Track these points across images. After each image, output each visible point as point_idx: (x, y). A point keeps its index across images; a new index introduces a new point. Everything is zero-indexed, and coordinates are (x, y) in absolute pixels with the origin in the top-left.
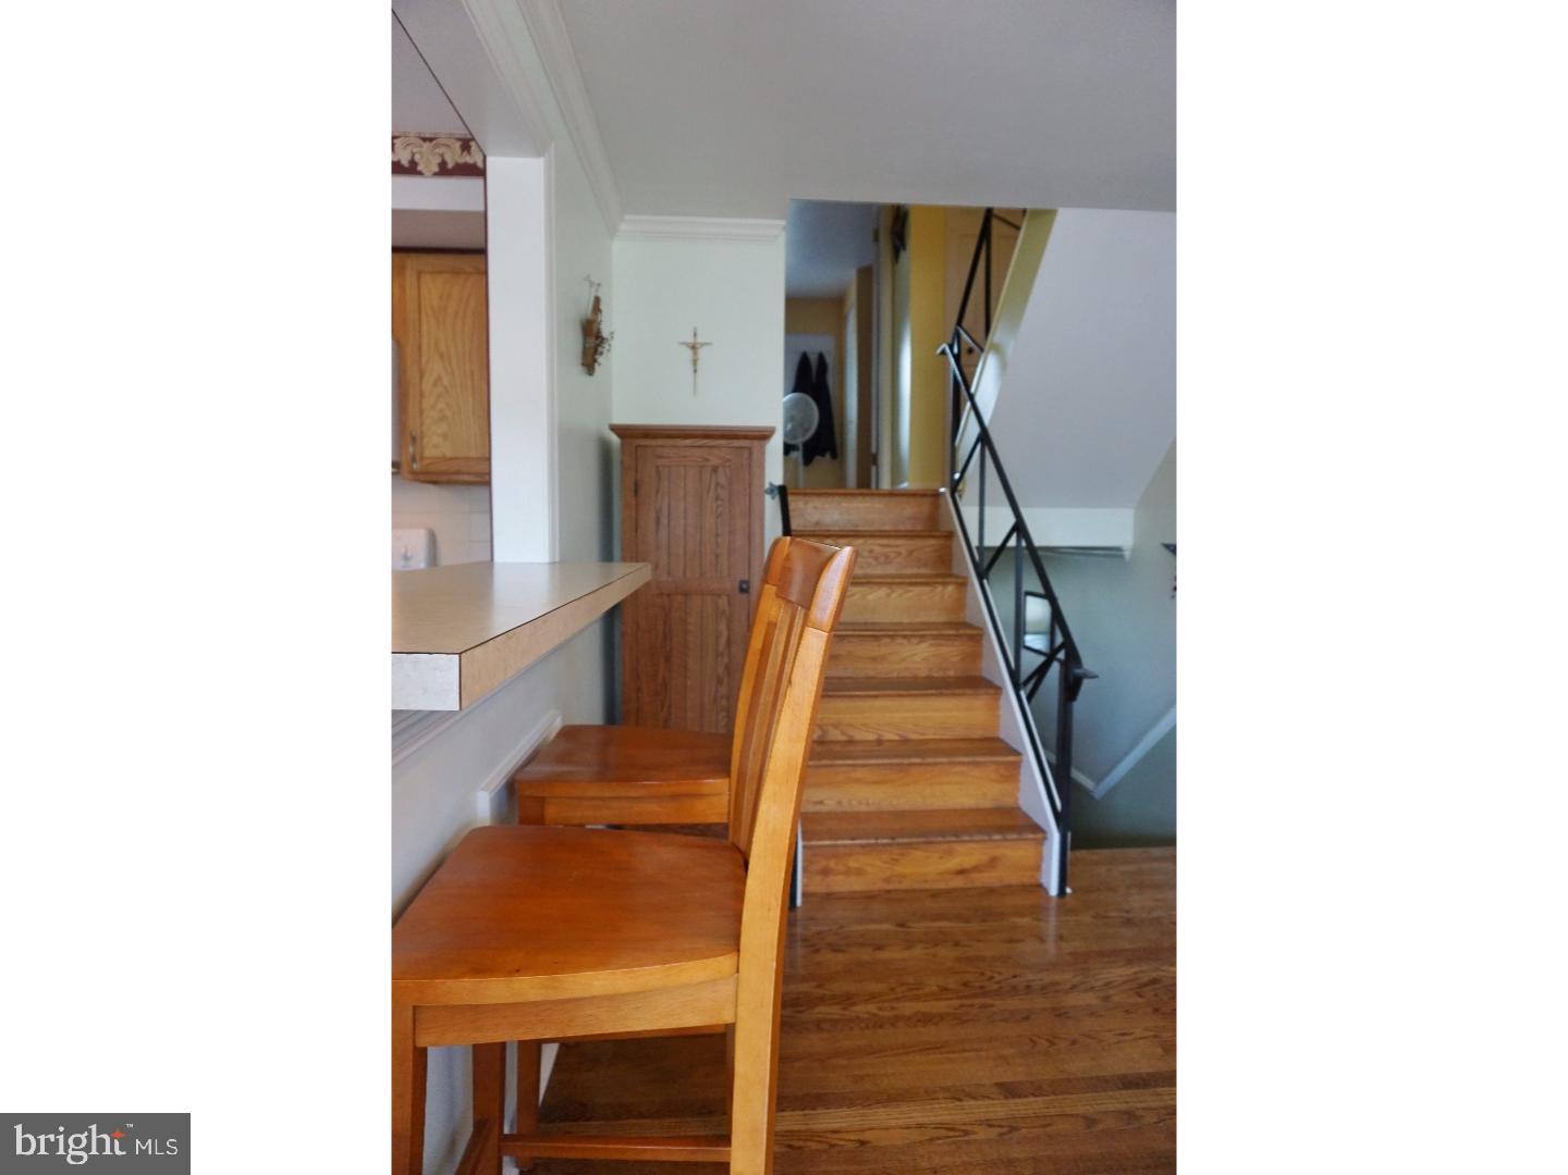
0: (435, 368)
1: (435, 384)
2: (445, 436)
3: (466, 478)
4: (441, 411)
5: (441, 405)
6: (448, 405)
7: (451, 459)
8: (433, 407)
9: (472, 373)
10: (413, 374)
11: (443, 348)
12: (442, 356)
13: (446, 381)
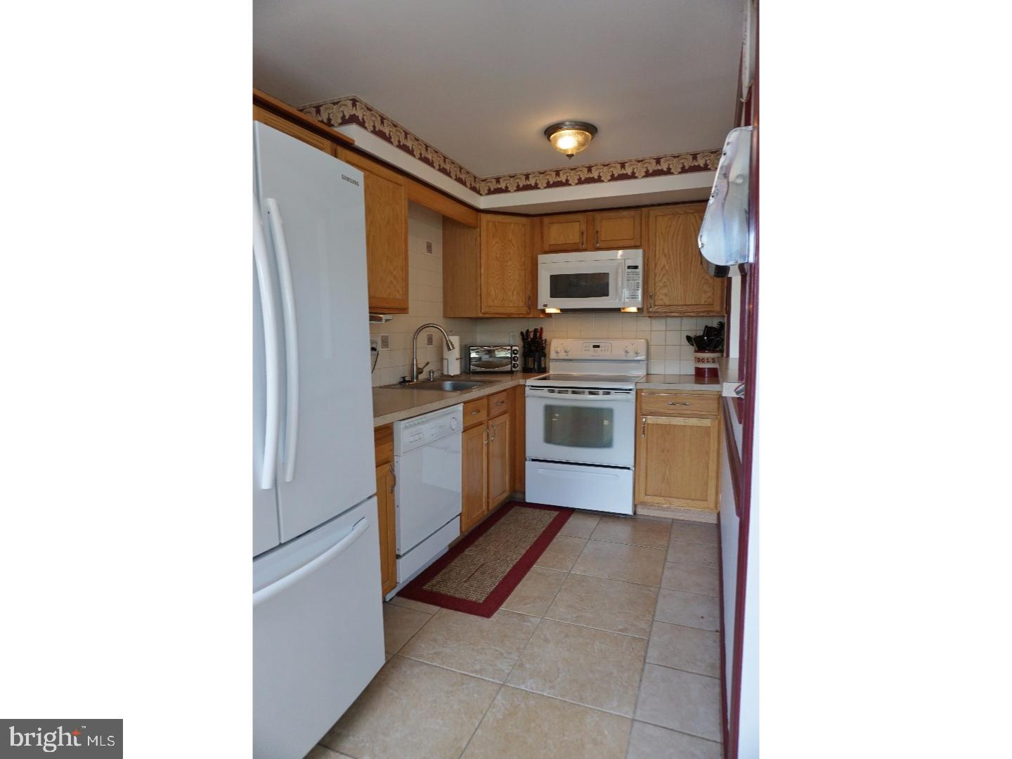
0: (663, 261)
1: (662, 269)
2: (666, 295)
3: (673, 314)
4: (665, 282)
5: (665, 280)
6: (668, 280)
7: (669, 306)
8: (660, 281)
9: (680, 263)
10: (652, 265)
11: (666, 251)
12: (665, 256)
13: (667, 267)
